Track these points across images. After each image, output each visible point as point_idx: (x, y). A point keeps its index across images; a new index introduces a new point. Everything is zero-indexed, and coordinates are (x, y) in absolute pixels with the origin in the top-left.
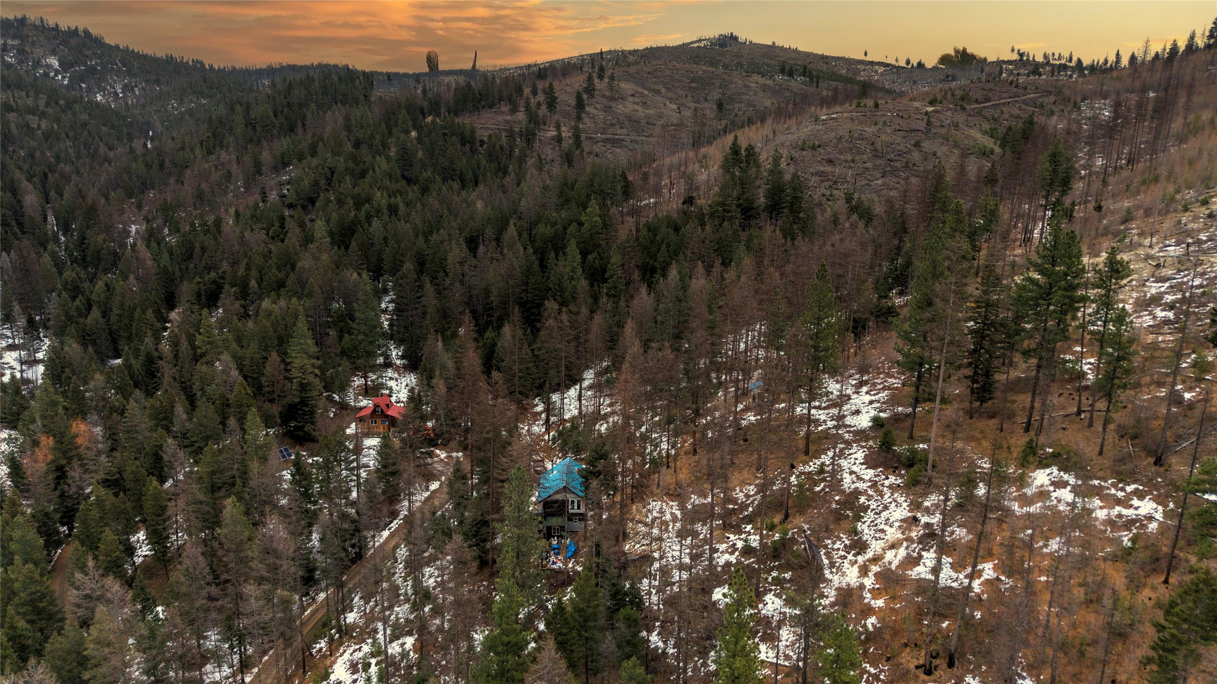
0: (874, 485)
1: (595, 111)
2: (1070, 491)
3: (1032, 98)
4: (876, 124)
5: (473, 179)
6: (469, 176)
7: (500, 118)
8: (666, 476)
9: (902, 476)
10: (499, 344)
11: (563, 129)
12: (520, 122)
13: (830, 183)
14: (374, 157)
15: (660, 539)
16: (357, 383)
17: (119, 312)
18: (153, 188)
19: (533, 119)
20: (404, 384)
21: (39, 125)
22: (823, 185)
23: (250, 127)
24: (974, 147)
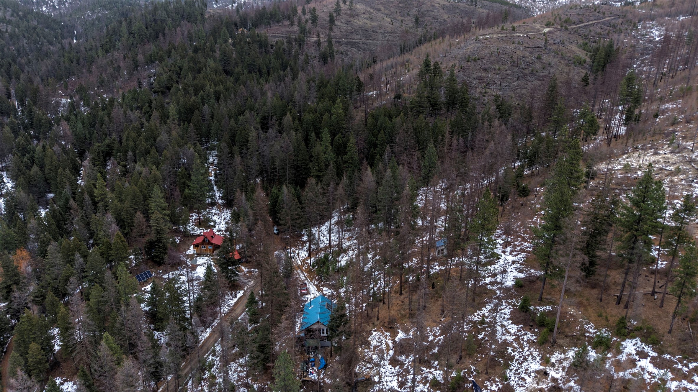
0: (517, 339)
1: (341, 24)
2: (650, 362)
3: (607, 21)
4: (513, 43)
5: (267, 73)
6: (265, 70)
7: (283, 29)
8: (383, 312)
9: (535, 334)
10: (280, 198)
11: (322, 36)
12: (295, 32)
13: (485, 84)
14: (206, 59)
15: (378, 365)
16: (194, 217)
17: (50, 167)
18: (74, 75)
19: (304, 31)
20: (223, 217)
21: (7, 30)
22: (480, 86)
23: (131, 36)
24: (574, 58)
